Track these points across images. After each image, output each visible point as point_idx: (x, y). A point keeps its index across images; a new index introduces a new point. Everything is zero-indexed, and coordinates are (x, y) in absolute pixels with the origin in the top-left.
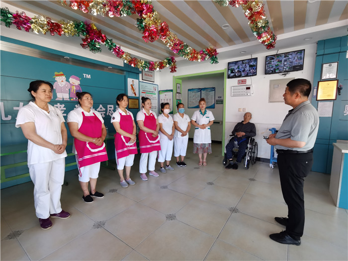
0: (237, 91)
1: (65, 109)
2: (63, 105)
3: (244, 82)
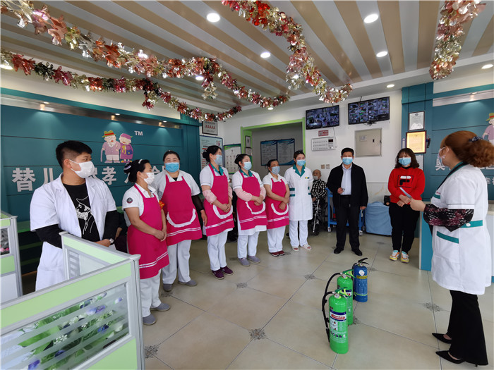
0: (318, 144)
1: (115, 173)
2: (113, 169)
3: (326, 133)
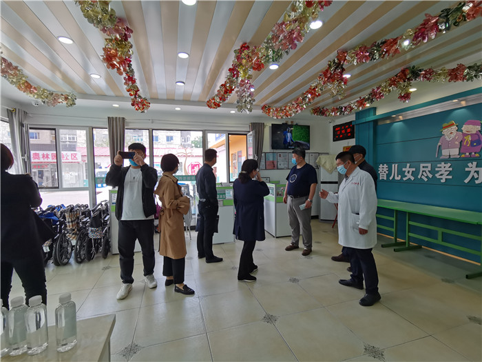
1: (451, 169)
2: (449, 164)
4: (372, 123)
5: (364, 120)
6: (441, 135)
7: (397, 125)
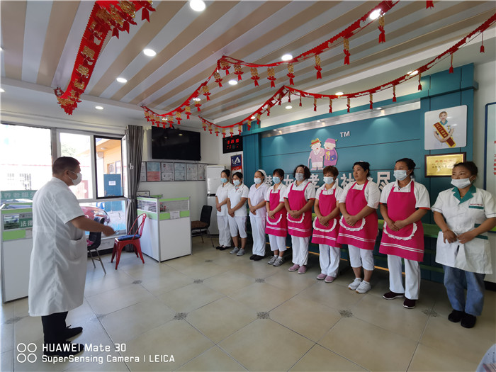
1: (318, 180)
2: (317, 176)
4: (257, 135)
5: (250, 132)
6: (310, 150)
7: (278, 139)
